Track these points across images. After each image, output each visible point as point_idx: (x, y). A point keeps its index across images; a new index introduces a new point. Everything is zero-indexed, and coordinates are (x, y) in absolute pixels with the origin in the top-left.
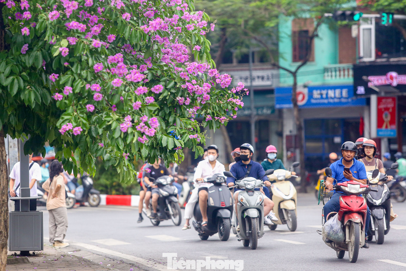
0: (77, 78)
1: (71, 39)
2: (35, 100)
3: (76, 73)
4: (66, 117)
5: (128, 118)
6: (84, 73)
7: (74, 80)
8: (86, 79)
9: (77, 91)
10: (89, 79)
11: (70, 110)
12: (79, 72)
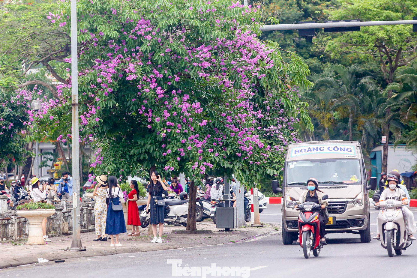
0: (174, 146)
1: (168, 130)
2: (159, 155)
3: (174, 144)
4: (168, 163)
5: (196, 163)
6: (178, 144)
7: (173, 147)
8: (178, 147)
9: (174, 151)
10: (180, 146)
11: (170, 160)
12: (175, 143)
